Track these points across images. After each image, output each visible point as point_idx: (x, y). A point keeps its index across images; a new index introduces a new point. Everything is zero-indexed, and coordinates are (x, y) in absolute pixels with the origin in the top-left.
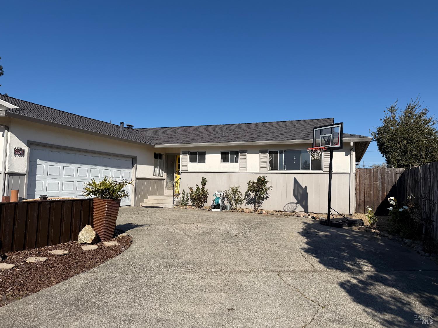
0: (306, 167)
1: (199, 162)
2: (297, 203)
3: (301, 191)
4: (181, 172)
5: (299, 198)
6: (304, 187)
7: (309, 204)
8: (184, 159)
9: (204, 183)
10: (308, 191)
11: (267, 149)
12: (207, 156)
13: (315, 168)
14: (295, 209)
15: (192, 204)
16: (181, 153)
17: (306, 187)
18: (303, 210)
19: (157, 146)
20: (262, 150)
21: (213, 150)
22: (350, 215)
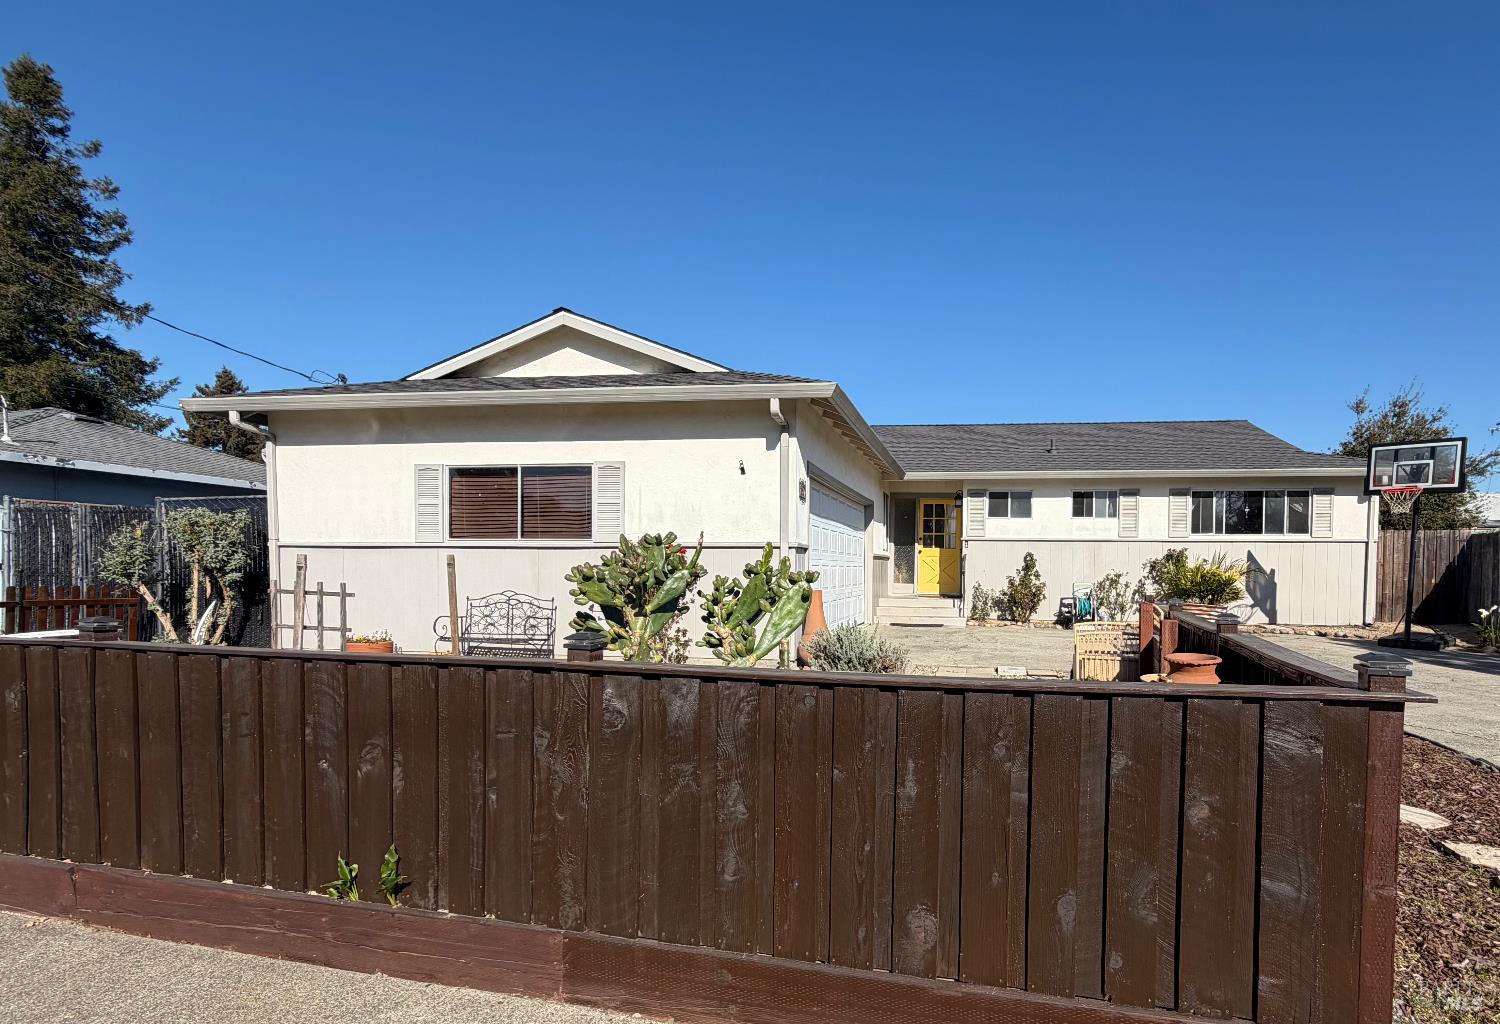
0: (1276, 528)
1: (1016, 514)
2: (1252, 606)
3: (1262, 580)
4: (966, 541)
5: (1258, 594)
6: (1268, 572)
7: (1278, 607)
8: (974, 509)
9: (1029, 564)
10: (1276, 580)
11: (1187, 487)
12: (1035, 502)
13: (1293, 529)
14: (1249, 618)
15: (999, 617)
16: (965, 493)
17: (1273, 571)
18: (1267, 620)
19: (909, 476)
20: (1177, 489)
21: (1051, 488)
22: (1366, 625)
